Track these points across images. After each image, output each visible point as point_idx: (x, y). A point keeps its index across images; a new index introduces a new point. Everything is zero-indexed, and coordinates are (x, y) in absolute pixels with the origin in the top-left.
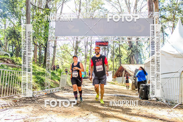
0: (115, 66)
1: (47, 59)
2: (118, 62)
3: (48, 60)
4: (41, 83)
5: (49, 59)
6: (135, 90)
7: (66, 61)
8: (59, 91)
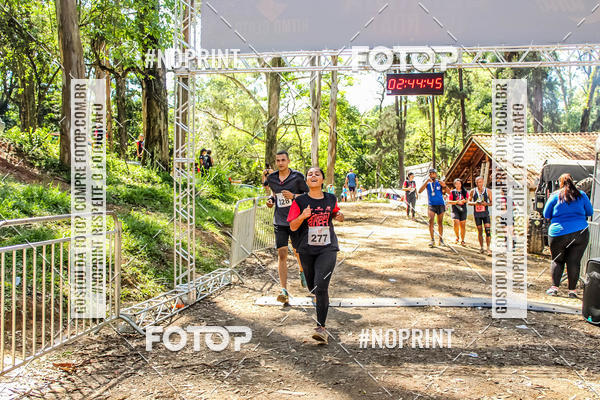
0: (438, 136)
1: (177, 156)
2: (450, 120)
3: (181, 159)
4: (152, 255)
5: (184, 155)
6: (540, 254)
7: (231, 120)
8: (230, 285)
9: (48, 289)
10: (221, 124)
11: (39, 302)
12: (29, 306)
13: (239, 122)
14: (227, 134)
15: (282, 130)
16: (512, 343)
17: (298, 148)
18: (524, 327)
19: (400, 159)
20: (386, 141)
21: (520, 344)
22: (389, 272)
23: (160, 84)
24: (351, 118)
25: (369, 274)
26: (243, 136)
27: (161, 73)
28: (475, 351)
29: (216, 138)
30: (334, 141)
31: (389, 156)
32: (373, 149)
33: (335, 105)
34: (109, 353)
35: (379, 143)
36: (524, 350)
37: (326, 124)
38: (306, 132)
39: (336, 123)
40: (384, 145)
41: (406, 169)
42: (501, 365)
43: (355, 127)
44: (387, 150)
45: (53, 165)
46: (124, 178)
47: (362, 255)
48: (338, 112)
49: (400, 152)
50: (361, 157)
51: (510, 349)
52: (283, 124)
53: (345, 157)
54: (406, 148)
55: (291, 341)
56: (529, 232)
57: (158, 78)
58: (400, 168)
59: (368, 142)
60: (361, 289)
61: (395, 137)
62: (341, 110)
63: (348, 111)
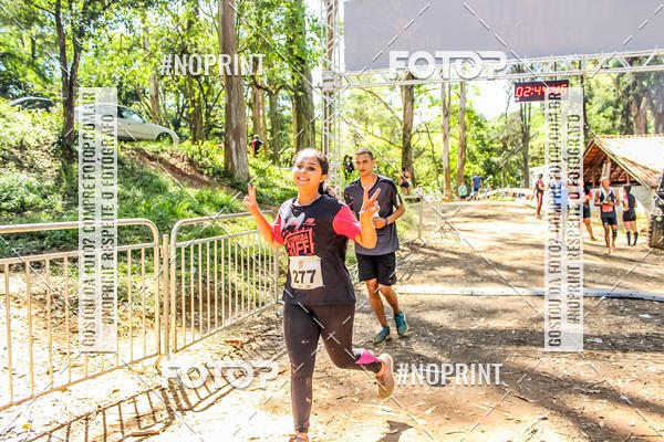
9: (219, 278)
10: (361, 133)
11: (212, 288)
12: (205, 292)
13: (377, 131)
15: (415, 137)
16: (635, 331)
17: (430, 153)
18: (647, 316)
19: (525, 161)
20: (512, 144)
21: (643, 332)
22: (516, 264)
23: (308, 100)
24: (479, 125)
25: (498, 266)
26: (381, 143)
27: (308, 90)
28: (599, 337)
29: (357, 145)
30: (463, 146)
31: (514, 158)
32: (500, 153)
33: (464, 113)
34: (270, 333)
35: (505, 147)
36: (647, 338)
37: (456, 130)
38: (438, 138)
39: (465, 129)
40: (509, 148)
41: (531, 170)
42: (625, 351)
43: (482, 132)
44: (513, 153)
45: (219, 173)
46: (278, 182)
47: (491, 248)
48: (466, 119)
49: (525, 154)
50: (488, 161)
51: (634, 337)
52: (417, 131)
53: (474, 159)
54: (530, 152)
55: (429, 325)
56: (651, 227)
57: (306, 94)
58: (525, 169)
59: (495, 145)
60: (491, 279)
61: (520, 140)
62: (469, 117)
63: (476, 118)
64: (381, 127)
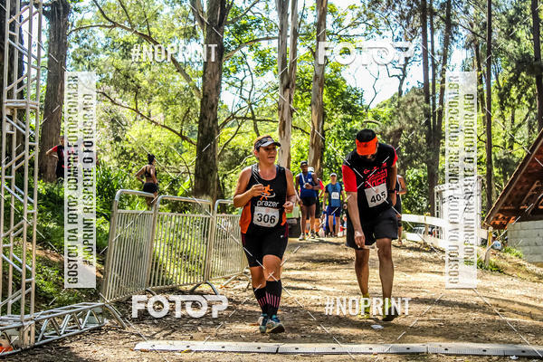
0: (497, 140)
1: (10, 95)
2: (521, 114)
5: (21, 95)
7: (143, 108)
8: (99, 329)
10: (126, 114)
13: (158, 115)
14: (136, 132)
26: (163, 136)
29: (118, 139)
30: (319, 147)
33: (321, 85)
37: (305, 118)
39: (323, 116)
48: (326, 99)
54: (442, 162)
62: (331, 93)
63: (344, 95)
64: (167, 104)
